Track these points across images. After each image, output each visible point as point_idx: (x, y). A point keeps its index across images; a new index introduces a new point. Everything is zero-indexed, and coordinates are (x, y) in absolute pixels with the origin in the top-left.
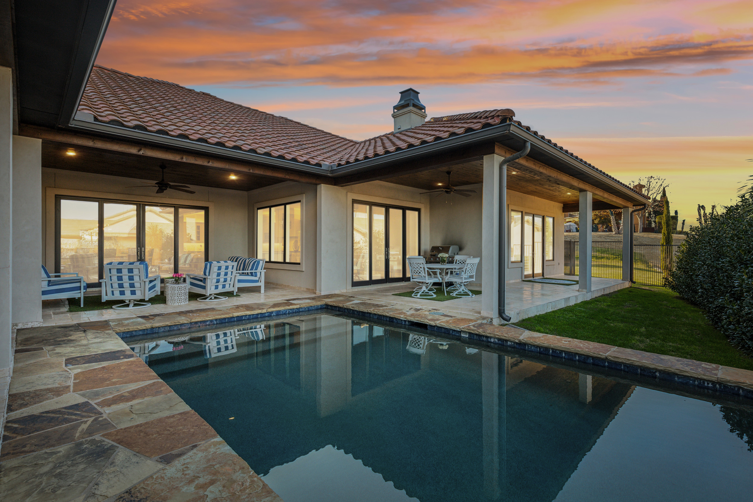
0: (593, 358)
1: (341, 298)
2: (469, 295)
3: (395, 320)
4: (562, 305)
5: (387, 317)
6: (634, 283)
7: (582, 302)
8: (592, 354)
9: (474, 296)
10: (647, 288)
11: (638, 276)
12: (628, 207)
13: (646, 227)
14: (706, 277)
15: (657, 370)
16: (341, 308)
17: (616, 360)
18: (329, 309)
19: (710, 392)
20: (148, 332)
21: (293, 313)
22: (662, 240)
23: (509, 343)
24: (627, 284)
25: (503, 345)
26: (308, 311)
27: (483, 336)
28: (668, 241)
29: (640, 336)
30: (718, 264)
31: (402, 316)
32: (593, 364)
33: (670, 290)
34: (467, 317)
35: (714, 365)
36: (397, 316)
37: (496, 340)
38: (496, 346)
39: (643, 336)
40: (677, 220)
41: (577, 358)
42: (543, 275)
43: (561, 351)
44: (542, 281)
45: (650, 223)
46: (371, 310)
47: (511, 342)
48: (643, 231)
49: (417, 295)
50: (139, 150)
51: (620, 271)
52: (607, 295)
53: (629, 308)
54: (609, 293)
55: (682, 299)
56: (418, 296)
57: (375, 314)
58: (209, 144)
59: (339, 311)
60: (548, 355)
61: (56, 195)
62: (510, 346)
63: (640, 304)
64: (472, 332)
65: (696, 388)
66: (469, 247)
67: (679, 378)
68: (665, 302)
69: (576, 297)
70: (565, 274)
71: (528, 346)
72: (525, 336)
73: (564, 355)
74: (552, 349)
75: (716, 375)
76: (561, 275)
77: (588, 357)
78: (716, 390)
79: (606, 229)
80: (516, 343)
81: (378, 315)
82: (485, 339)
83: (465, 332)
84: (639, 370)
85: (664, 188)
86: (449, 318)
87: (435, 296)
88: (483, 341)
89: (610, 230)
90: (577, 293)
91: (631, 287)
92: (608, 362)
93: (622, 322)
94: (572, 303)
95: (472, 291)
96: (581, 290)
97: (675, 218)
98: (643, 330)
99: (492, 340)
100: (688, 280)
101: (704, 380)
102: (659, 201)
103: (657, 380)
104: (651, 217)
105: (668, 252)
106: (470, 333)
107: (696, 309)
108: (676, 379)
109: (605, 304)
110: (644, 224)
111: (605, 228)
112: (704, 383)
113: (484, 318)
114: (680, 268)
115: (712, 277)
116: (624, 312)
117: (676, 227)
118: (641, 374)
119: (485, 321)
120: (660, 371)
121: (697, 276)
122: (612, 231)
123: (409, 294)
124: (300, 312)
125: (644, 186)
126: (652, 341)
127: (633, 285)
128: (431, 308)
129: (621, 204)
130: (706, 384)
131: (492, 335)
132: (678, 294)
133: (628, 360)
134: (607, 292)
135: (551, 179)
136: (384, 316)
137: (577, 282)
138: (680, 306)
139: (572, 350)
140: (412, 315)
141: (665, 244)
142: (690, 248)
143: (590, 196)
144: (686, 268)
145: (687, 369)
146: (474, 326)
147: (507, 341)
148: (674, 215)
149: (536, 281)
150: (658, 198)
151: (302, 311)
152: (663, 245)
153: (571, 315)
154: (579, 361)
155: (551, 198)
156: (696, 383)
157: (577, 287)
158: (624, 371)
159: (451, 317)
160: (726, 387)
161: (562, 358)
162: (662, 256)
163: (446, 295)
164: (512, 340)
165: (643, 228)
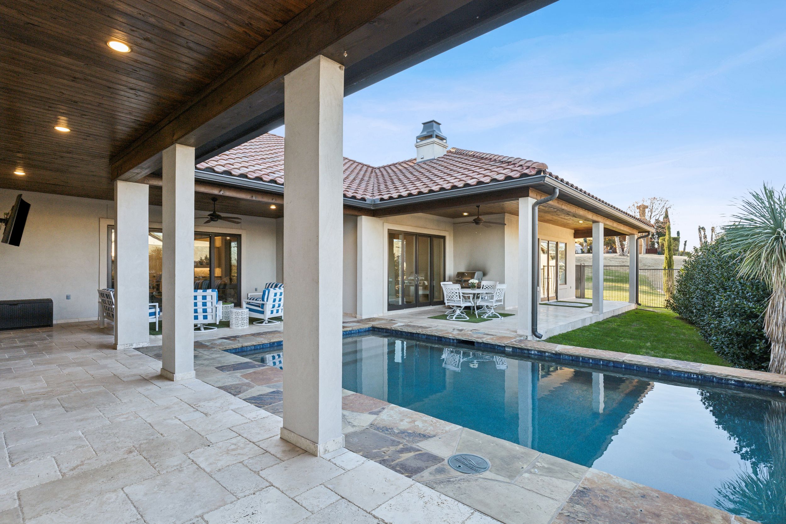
0: (614, 362)
1: (383, 321)
2: (499, 317)
3: (443, 339)
4: (580, 326)
5: (435, 336)
6: (640, 305)
7: (596, 323)
8: (612, 359)
9: (503, 318)
10: (651, 309)
11: (643, 299)
12: (634, 234)
13: (649, 248)
14: (699, 299)
15: (659, 368)
16: (388, 329)
17: (631, 362)
18: (375, 331)
19: (695, 381)
20: (239, 351)
21: (347, 334)
22: (665, 264)
23: (547, 354)
24: (633, 306)
25: (542, 356)
26: (358, 332)
27: (525, 349)
28: (670, 264)
29: (646, 349)
30: (707, 288)
31: (450, 335)
32: (614, 367)
33: (671, 311)
34: (506, 335)
35: (698, 364)
36: (446, 335)
37: (536, 352)
38: (536, 357)
39: (649, 349)
40: (679, 242)
41: (601, 363)
42: (557, 299)
43: (589, 358)
44: (557, 304)
45: (653, 244)
46: (420, 331)
47: (549, 353)
48: (646, 253)
49: (452, 318)
50: (220, 191)
51: (627, 294)
52: (616, 316)
53: (637, 327)
54: (618, 315)
55: (682, 319)
56: (454, 319)
57: (424, 335)
58: (277, 184)
59: (386, 332)
60: (579, 361)
61: (108, 225)
62: (548, 357)
63: (645, 324)
64: (516, 346)
65: (686, 379)
66: (492, 273)
67: (674, 373)
68: (667, 322)
69: (591, 318)
70: (577, 297)
71: (563, 356)
72: (559, 348)
73: (591, 361)
74: (582, 357)
75: (699, 369)
76: (573, 298)
77: (609, 361)
78: (699, 380)
79: (611, 251)
80: (553, 354)
81: (427, 335)
82: (526, 352)
83: (509, 347)
84: (647, 369)
85: (667, 209)
86: (492, 337)
87: (468, 318)
88: (525, 353)
89: (615, 252)
90: (591, 315)
91: (637, 309)
92: (625, 365)
93: (631, 338)
94: (587, 323)
95: (500, 314)
96: (594, 311)
97: (677, 240)
98: (649, 344)
99: (533, 352)
100: (687, 302)
101: (691, 373)
102: (662, 223)
103: (660, 375)
104: (654, 238)
105: (670, 275)
106: (513, 348)
107: (692, 327)
108: (672, 373)
109: (615, 324)
110: (647, 245)
111: (610, 249)
112: (691, 375)
113: (521, 336)
114: (679, 291)
115: (703, 299)
116: (632, 331)
117: (678, 248)
118: (648, 372)
119: (522, 338)
120: (662, 369)
121: (693, 298)
122: (617, 253)
123: (444, 317)
124: (352, 333)
125: (647, 207)
126: (656, 353)
127: (639, 307)
128: (471, 328)
129: (628, 232)
130: (692, 376)
131: (532, 348)
132: (678, 315)
133: (639, 362)
134: (617, 313)
135: (570, 214)
136: (432, 336)
137: (590, 305)
138: (679, 325)
139: (598, 357)
140: (458, 334)
141: (667, 268)
142: (688, 273)
143: (601, 227)
144: (685, 291)
145: (680, 366)
146: (515, 341)
147: (545, 352)
148: (676, 236)
149: (552, 304)
150: (661, 219)
151: (353, 333)
152: (665, 269)
153: (588, 333)
154: (603, 365)
155: (565, 225)
156: (686, 375)
157: (590, 309)
158: (636, 370)
159: (492, 335)
160: (705, 377)
161: (590, 363)
162: (664, 279)
163: (477, 317)
164: (550, 351)
165: (646, 250)
